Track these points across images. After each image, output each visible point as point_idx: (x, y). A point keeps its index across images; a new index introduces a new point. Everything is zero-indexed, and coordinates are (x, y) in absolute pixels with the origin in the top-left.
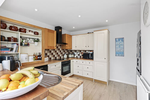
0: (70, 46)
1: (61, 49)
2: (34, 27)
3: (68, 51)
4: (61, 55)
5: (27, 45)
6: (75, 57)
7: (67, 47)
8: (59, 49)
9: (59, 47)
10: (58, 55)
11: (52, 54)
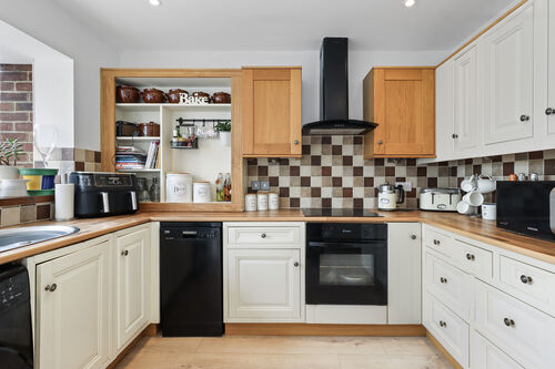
0: (411, 139)
1: (358, 161)
2: (203, 75)
4: (359, 192)
8: (348, 161)
9: (348, 150)
10: (339, 190)
11: (305, 182)
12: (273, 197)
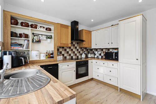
0: (88, 44)
1: (78, 48)
3: (87, 50)
4: (78, 55)
5: (38, 41)
6: (96, 56)
7: (85, 45)
8: (76, 48)
9: (76, 45)
10: (74, 54)
11: (68, 52)
12: (62, 56)
